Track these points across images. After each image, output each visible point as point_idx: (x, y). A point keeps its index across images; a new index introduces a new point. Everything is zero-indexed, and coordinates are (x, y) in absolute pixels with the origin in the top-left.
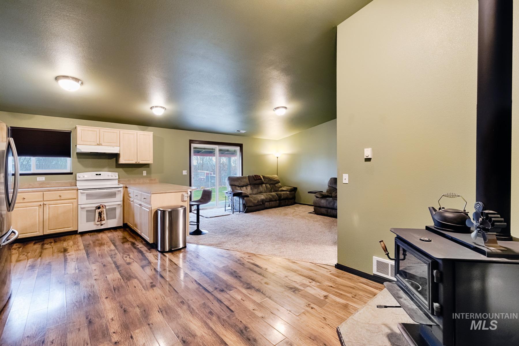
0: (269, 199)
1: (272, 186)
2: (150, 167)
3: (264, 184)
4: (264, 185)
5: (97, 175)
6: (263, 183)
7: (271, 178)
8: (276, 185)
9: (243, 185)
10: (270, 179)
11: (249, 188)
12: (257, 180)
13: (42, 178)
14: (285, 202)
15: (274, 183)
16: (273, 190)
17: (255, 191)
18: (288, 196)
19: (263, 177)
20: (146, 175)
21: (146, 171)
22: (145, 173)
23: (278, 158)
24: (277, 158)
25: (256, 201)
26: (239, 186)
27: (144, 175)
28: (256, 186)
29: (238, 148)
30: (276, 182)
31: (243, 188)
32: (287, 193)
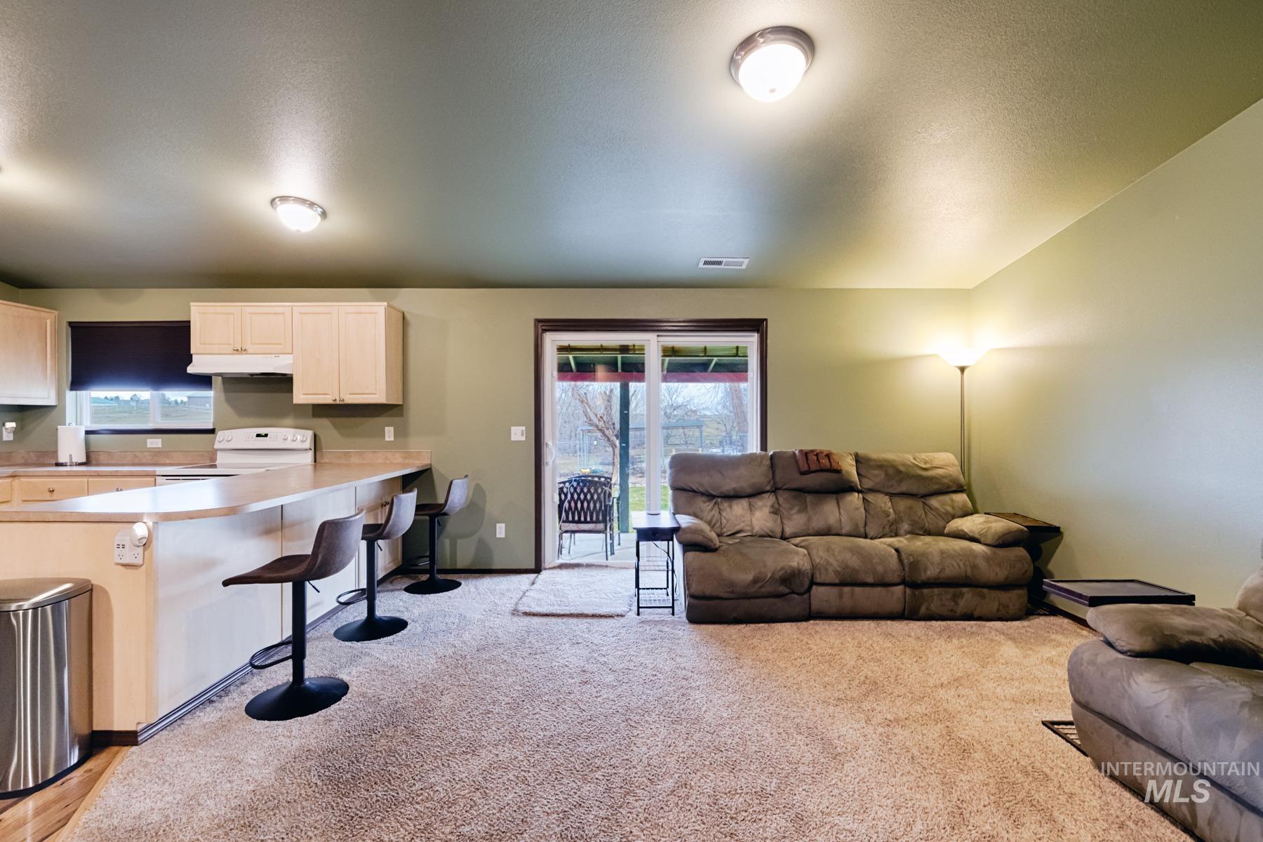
0: (836, 572)
1: (903, 504)
2: (405, 414)
3: (859, 492)
4: (855, 499)
5: (258, 435)
6: (851, 489)
7: (902, 469)
8: (934, 502)
9: (732, 493)
10: (899, 472)
11: (765, 503)
12: (808, 472)
13: (155, 442)
14: (955, 598)
15: (923, 491)
16: (905, 526)
17: (795, 522)
18: (974, 567)
19: (858, 460)
20: (392, 439)
21: (392, 428)
22: (389, 434)
23: (966, 372)
24: (962, 369)
25: (749, 577)
26: (714, 493)
27: (387, 439)
28: (809, 498)
29: (750, 341)
30: (936, 487)
31: (731, 507)
32: (973, 554)
